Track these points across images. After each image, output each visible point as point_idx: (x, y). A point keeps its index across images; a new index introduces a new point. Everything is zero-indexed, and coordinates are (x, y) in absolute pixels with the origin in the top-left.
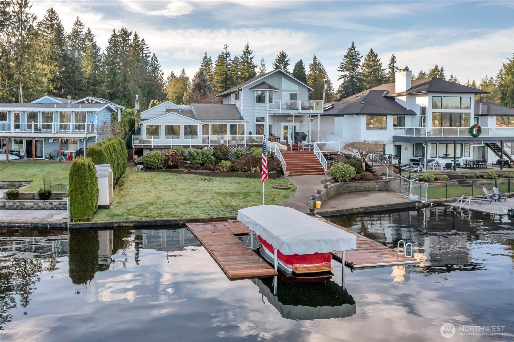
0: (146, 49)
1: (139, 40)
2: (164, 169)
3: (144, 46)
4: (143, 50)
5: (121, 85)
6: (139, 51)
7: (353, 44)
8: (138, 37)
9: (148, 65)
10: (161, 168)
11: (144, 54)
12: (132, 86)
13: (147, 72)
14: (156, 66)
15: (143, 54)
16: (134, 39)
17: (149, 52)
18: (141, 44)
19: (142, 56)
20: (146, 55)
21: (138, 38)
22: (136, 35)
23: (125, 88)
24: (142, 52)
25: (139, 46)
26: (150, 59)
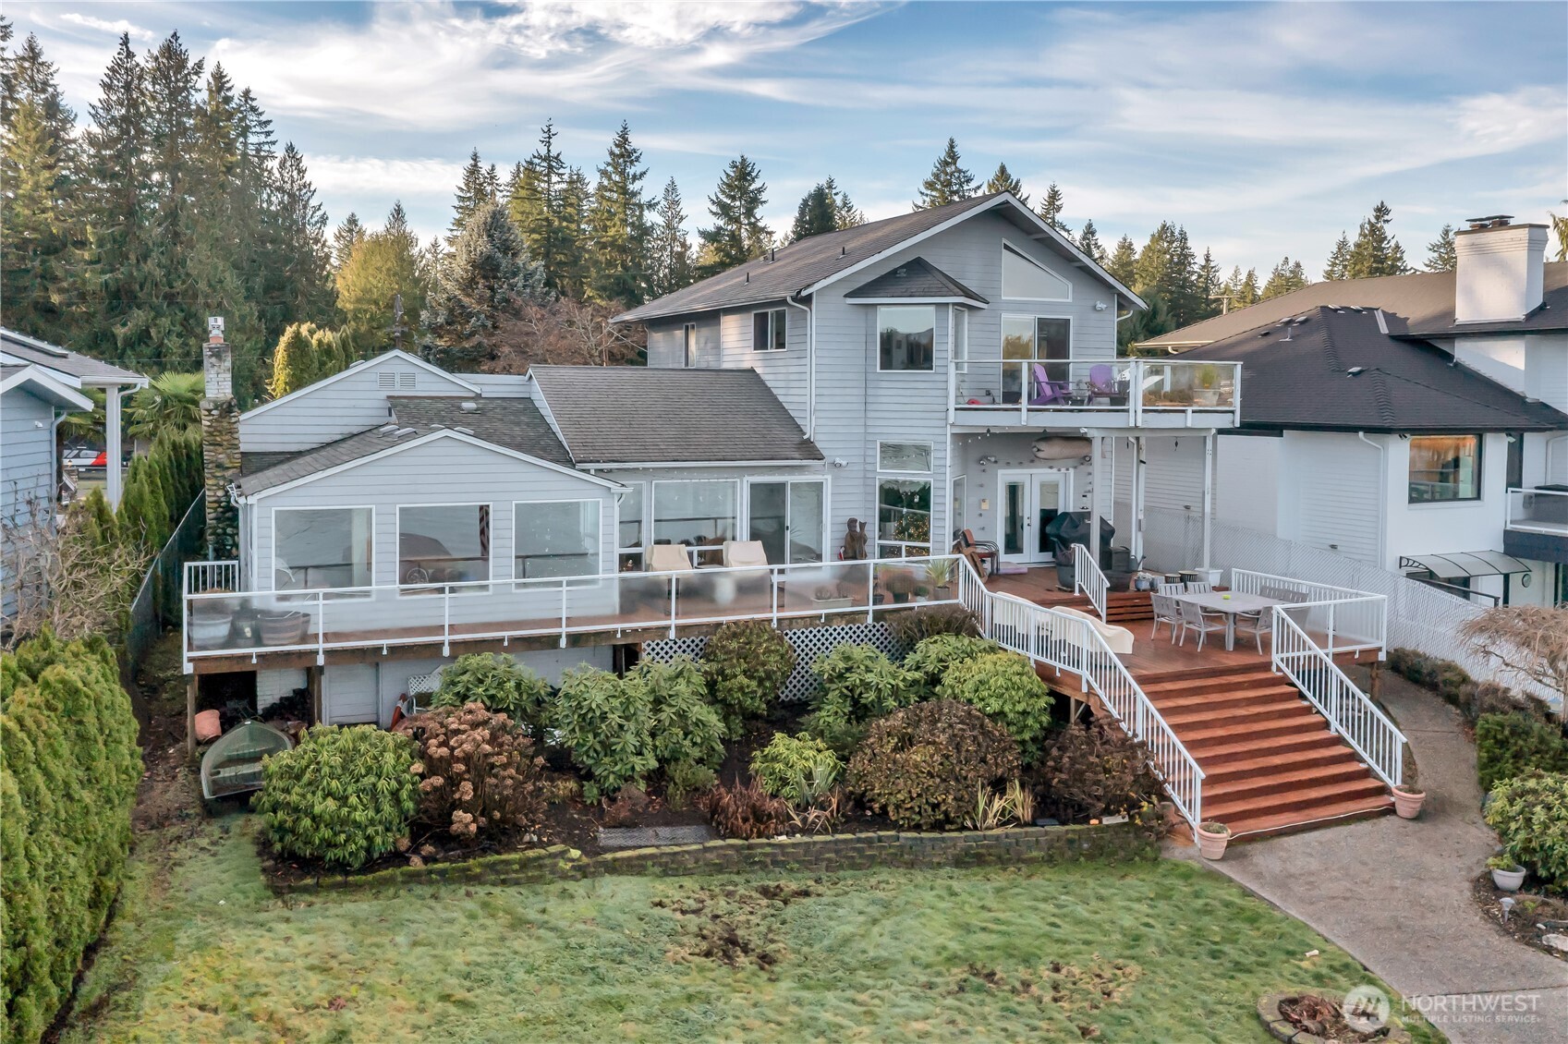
0: (258, 129)
1: (229, 94)
2: (416, 863)
3: (252, 117)
4: (245, 132)
5: (154, 254)
6: (233, 134)
7: (952, 146)
8: (228, 85)
9: (265, 186)
10: (397, 858)
11: (251, 147)
12: (201, 261)
13: (262, 211)
14: (300, 190)
15: (245, 144)
16: (210, 91)
17: (269, 139)
18: (238, 110)
19: (245, 155)
20: (258, 151)
21: (229, 89)
22: (219, 77)
23: (175, 267)
24: (241, 139)
25: (230, 116)
26: (273, 164)
